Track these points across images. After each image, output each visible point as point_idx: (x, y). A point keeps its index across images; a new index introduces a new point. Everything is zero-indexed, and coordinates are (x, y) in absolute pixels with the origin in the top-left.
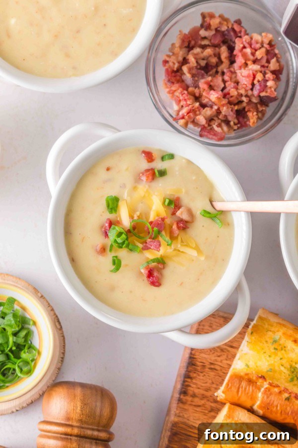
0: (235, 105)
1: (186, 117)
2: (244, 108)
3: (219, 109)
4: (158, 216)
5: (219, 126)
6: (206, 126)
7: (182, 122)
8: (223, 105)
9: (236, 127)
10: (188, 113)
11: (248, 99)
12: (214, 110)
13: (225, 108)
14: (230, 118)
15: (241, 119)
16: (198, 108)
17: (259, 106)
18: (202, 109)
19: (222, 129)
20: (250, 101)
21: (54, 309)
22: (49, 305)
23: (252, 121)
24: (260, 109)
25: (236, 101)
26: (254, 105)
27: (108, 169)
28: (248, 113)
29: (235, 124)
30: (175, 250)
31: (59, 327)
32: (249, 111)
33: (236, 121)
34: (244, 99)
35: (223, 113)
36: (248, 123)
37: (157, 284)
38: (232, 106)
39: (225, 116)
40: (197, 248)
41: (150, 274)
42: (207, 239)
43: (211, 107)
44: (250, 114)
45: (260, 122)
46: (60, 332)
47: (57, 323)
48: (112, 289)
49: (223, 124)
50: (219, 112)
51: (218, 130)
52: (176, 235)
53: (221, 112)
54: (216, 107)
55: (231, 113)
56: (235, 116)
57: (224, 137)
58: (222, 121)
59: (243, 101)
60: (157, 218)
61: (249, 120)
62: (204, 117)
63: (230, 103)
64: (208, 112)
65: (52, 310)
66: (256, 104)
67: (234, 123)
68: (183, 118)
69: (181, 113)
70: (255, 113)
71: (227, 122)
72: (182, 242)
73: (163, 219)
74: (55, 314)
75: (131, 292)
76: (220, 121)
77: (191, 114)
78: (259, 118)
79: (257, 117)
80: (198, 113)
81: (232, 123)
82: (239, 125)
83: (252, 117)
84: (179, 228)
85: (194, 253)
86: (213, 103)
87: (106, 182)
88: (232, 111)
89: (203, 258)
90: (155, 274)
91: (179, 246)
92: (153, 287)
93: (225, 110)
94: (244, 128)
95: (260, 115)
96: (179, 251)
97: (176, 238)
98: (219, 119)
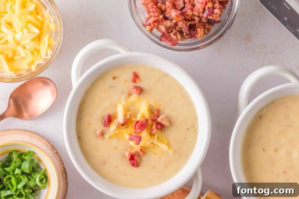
0: (189, 21)
1: (152, 25)
2: (196, 24)
3: (177, 22)
4: (143, 117)
5: (175, 34)
6: (166, 33)
7: (148, 27)
8: (180, 21)
9: (187, 37)
10: (154, 22)
11: (199, 19)
12: (173, 23)
13: (181, 23)
14: (184, 30)
15: (192, 32)
16: (162, 19)
17: (206, 24)
18: (164, 21)
19: (177, 37)
20: (200, 20)
21: (64, 163)
22: (61, 160)
23: (199, 35)
24: (207, 27)
25: (190, 19)
26: (203, 23)
27: (114, 78)
28: (197, 29)
29: (187, 35)
30: (152, 143)
31: (65, 177)
32: (198, 27)
33: (188, 33)
34: (196, 18)
35: (179, 26)
36: (196, 35)
37: (136, 166)
38: (187, 22)
39: (181, 28)
40: (169, 145)
41: (132, 158)
42: (176, 139)
43: (171, 20)
44: (199, 30)
45: (205, 36)
46: (65, 180)
47: (64, 174)
48: (104, 163)
49: (178, 34)
50: (176, 24)
51: (174, 37)
52: (154, 133)
53: (178, 25)
54: (174, 21)
55: (185, 27)
56: (188, 29)
57: (177, 43)
58: (178, 31)
59: (195, 20)
60: (142, 119)
61: (197, 33)
62: (165, 27)
63: (185, 19)
64: (168, 23)
65: (62, 164)
66: (205, 23)
67: (186, 33)
68: (150, 25)
69: (149, 21)
70: (203, 30)
71: (181, 32)
72: (158, 138)
73: (147, 120)
74: (64, 167)
75: (117, 167)
76: (176, 31)
77: (156, 23)
78: (205, 33)
79: (203, 32)
80: (161, 23)
81: (185, 34)
82: (189, 36)
83: (200, 31)
84: (157, 128)
85: (165, 147)
86: (173, 18)
87: (111, 87)
88: (186, 25)
89: (171, 152)
90: (136, 158)
91: (155, 141)
92: (133, 167)
93: (180, 24)
94: (193, 39)
95: (206, 31)
96: (155, 145)
97: (154, 135)
98: (175, 29)
